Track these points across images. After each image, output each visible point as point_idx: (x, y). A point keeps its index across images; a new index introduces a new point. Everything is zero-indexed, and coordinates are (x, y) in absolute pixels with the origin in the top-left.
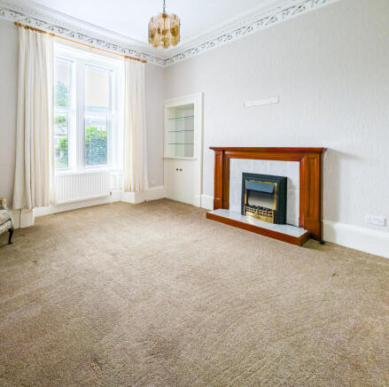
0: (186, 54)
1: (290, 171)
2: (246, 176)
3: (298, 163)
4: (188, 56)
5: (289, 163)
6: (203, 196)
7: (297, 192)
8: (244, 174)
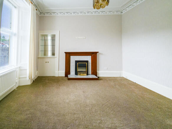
0: (52, 14)
1: (89, 58)
2: (76, 62)
3: (90, 56)
4: (53, 15)
5: (88, 56)
6: (59, 71)
7: (91, 64)
8: (76, 61)
